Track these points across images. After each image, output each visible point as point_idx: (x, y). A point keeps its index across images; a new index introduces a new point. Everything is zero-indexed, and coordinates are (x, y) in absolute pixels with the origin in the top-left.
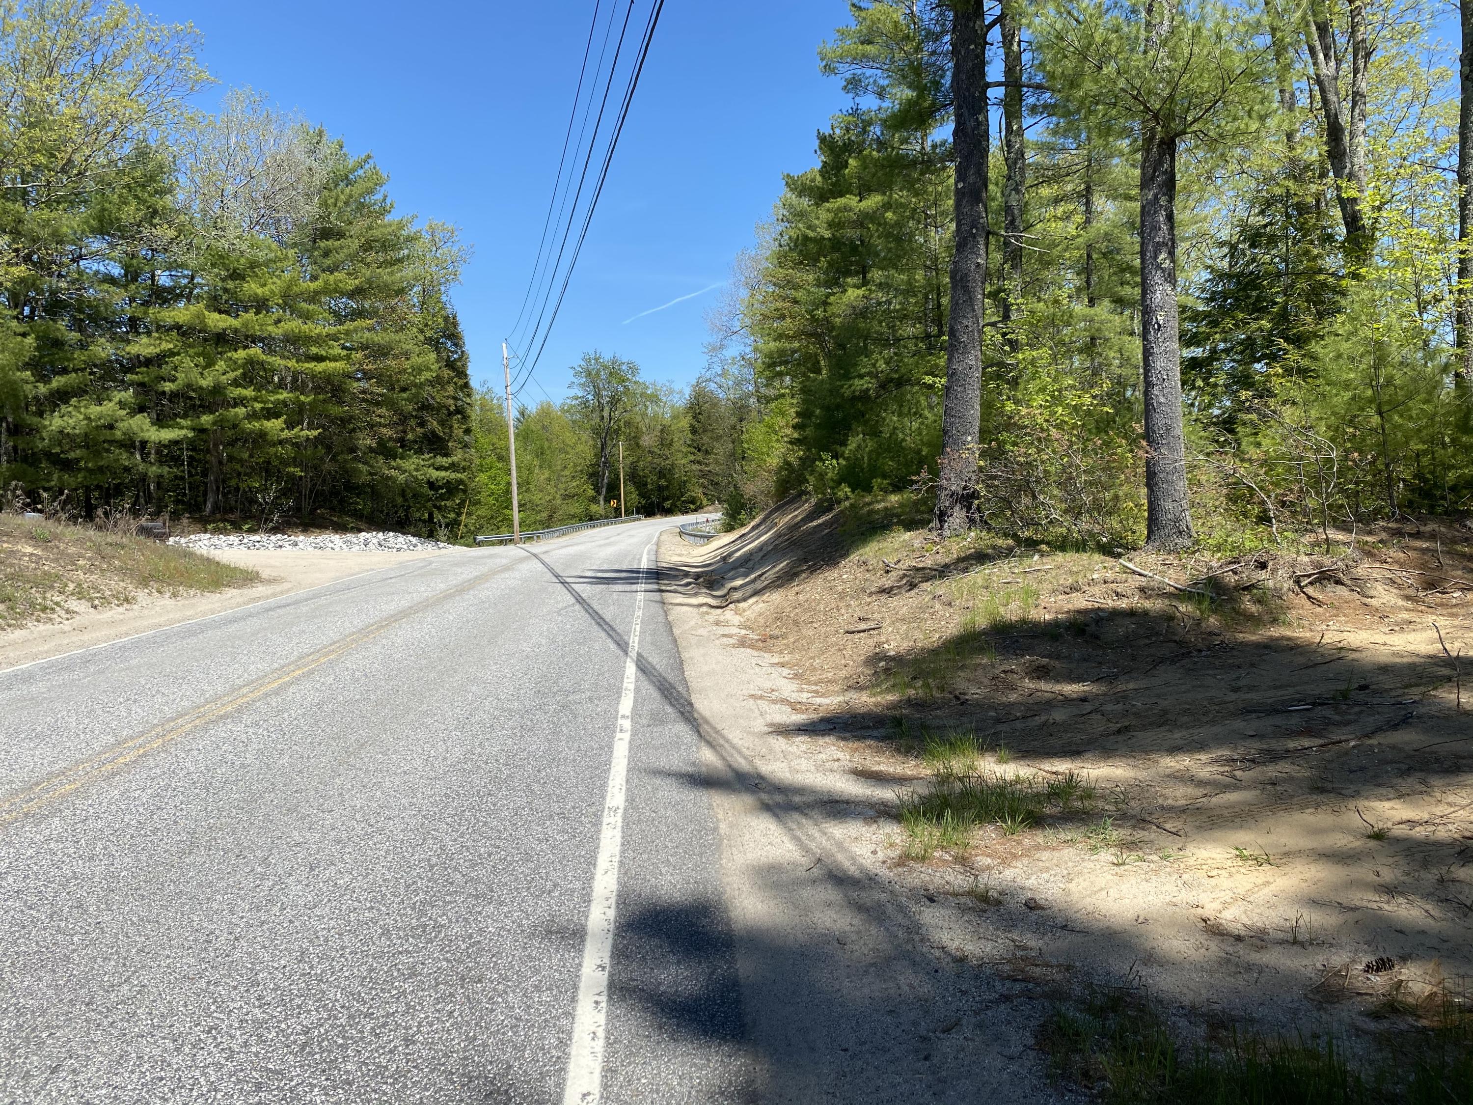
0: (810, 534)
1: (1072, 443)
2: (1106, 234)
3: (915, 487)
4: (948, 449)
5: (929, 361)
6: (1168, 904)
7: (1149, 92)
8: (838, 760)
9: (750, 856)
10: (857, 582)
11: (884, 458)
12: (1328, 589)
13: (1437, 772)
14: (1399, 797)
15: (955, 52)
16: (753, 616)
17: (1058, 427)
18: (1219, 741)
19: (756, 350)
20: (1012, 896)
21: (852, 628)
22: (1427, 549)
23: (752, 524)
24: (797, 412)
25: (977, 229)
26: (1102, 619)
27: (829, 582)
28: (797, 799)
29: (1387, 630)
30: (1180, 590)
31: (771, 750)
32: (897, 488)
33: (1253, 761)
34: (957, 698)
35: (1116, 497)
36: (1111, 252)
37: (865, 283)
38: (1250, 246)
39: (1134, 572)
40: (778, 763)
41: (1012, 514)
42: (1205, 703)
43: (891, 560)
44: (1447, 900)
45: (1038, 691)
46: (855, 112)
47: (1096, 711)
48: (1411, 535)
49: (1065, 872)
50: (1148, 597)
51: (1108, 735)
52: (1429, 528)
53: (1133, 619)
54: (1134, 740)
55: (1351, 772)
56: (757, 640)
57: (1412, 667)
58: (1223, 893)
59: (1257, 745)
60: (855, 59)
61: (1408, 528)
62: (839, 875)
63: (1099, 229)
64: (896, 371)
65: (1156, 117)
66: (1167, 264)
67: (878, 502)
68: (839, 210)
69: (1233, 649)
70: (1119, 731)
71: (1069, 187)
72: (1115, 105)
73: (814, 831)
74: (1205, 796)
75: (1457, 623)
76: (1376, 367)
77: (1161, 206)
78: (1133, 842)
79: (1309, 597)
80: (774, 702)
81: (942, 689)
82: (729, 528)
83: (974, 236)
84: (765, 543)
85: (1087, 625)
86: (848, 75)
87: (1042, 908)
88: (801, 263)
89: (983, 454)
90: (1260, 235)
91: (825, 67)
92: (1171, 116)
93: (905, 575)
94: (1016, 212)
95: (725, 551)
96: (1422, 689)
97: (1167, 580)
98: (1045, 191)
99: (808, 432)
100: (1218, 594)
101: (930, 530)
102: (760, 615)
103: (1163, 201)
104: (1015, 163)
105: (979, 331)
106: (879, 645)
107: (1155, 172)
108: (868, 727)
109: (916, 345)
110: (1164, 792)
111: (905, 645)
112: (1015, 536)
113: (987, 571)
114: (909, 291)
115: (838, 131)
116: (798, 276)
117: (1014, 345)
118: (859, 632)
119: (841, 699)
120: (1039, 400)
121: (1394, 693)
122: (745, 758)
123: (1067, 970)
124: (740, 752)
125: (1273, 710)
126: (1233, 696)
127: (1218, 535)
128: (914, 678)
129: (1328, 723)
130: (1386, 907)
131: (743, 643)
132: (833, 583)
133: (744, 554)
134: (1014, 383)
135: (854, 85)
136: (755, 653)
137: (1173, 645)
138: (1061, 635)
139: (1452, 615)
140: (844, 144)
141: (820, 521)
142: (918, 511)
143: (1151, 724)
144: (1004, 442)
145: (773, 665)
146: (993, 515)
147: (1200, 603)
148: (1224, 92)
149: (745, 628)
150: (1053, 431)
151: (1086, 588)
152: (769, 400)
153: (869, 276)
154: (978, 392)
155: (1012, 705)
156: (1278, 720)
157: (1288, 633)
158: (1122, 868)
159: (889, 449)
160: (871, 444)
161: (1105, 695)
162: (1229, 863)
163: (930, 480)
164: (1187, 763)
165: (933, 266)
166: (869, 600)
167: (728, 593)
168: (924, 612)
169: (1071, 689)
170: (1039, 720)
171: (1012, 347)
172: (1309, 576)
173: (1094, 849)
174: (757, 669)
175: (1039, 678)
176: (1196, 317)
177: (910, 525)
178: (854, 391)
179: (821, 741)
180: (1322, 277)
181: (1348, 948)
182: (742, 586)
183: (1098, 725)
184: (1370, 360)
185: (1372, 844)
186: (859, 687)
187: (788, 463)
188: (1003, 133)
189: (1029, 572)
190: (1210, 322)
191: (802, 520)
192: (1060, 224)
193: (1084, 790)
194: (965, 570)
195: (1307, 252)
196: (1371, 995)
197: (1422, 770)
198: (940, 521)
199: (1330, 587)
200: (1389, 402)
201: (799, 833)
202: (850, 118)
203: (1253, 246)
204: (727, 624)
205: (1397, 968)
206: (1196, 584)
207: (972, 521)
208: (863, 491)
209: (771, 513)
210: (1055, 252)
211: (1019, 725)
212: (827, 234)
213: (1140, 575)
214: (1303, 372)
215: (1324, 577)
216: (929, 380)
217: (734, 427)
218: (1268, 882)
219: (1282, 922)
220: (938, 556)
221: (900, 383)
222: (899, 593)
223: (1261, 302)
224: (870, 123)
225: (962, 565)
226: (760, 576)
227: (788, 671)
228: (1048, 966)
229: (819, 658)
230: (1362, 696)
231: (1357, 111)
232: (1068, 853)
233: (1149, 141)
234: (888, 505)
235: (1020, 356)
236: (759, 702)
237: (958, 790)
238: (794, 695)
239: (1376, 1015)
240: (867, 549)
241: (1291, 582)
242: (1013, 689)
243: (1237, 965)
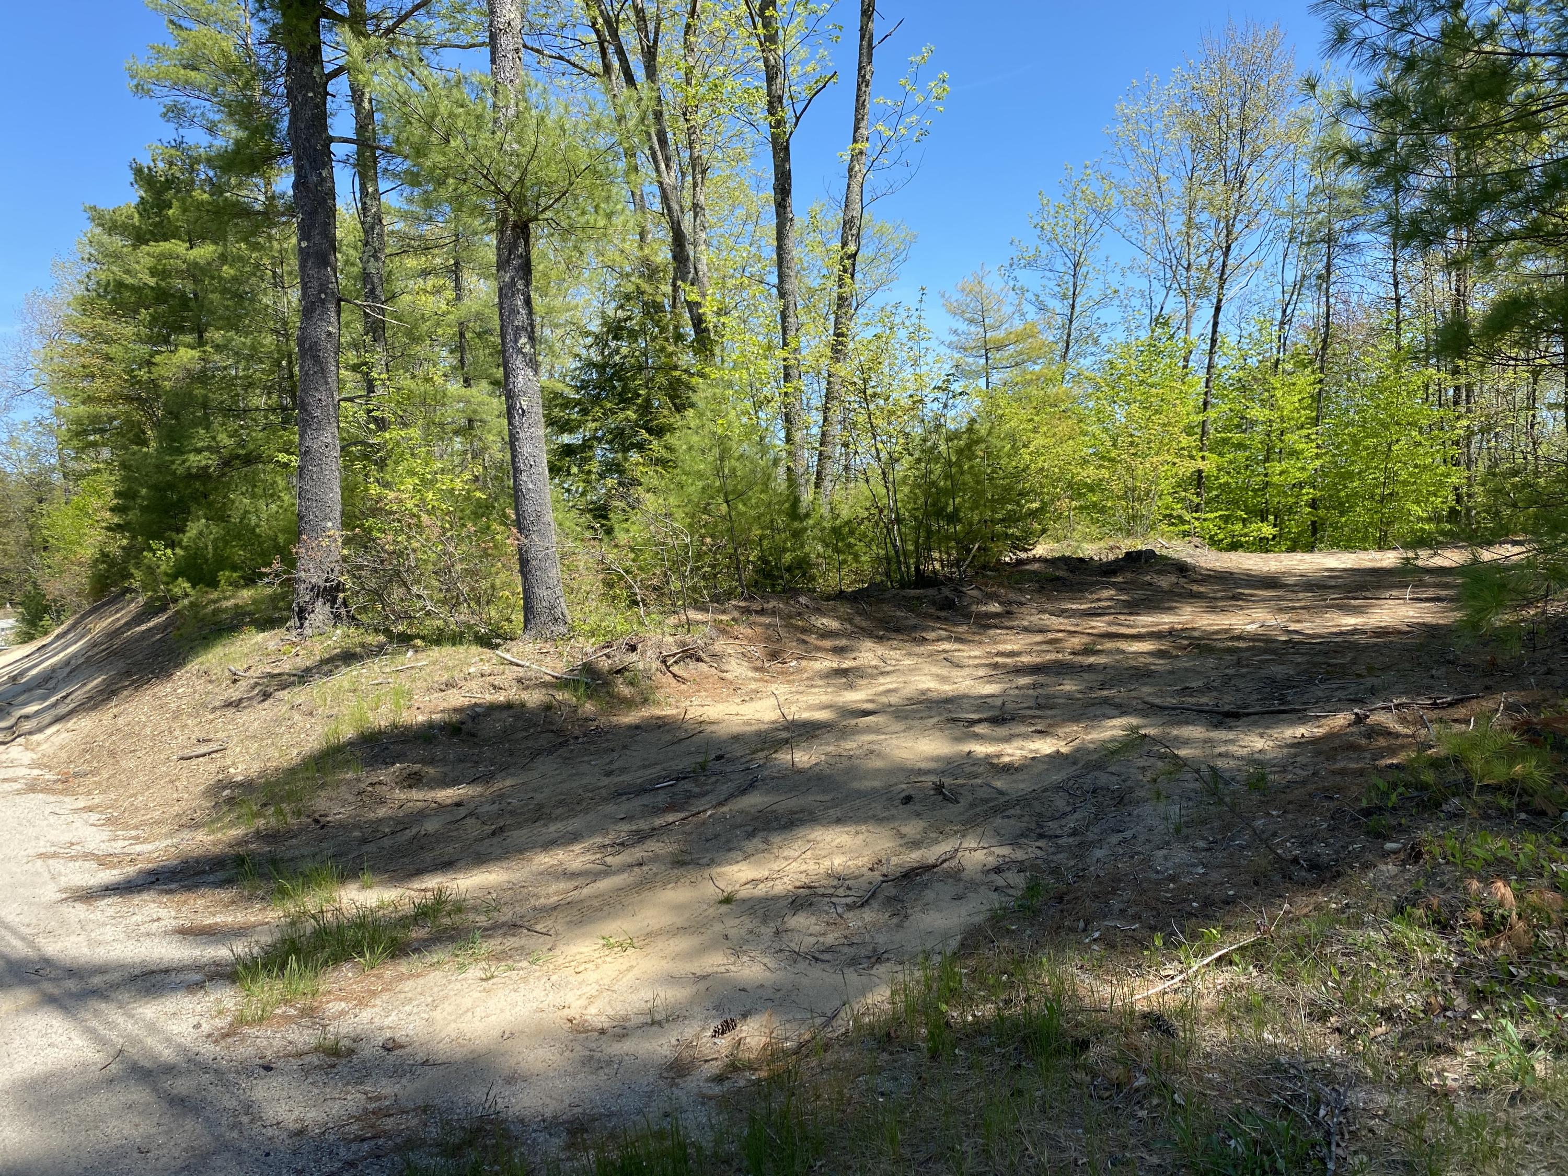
0: (137, 641)
1: (444, 530)
2: (478, 313)
3: (266, 580)
4: (304, 537)
5: (281, 437)
6: (535, 1011)
7: (499, 173)
8: (159, 919)
9: (18, 1068)
10: (197, 696)
11: (234, 547)
12: (691, 667)
13: (776, 830)
14: (746, 859)
15: (290, 95)
16: (51, 751)
17: (429, 513)
18: (592, 831)
19: (57, 414)
20: (368, 1040)
21: (187, 752)
22: (770, 625)
23: (56, 632)
24: (115, 492)
25: (326, 294)
26: (478, 715)
27: (160, 698)
28: (96, 980)
29: (738, 700)
30: (557, 678)
31: (63, 923)
32: (250, 580)
33: (622, 844)
34: (317, 821)
35: (493, 586)
36: (485, 332)
37: (201, 342)
38: (614, 338)
39: (511, 663)
40: (73, 938)
41: (383, 608)
42: (580, 791)
43: (238, 667)
44: (781, 950)
45: (409, 801)
46: (178, 145)
47: (471, 814)
48: (757, 612)
49: (430, 999)
50: (527, 688)
51: (482, 839)
52: (770, 605)
53: (511, 712)
54: (509, 840)
55: (707, 841)
56: (55, 782)
57: (759, 734)
58: (589, 988)
59: (626, 827)
60: (175, 84)
61: (755, 606)
62: (147, 1065)
63: (469, 308)
64: (243, 447)
65: (507, 198)
66: (527, 349)
67: (225, 598)
68: (162, 256)
69: (607, 732)
70: (494, 833)
71: (438, 261)
72: (465, 181)
73: (118, 1018)
74: (576, 888)
75: (793, 689)
76: (722, 459)
77: (518, 290)
78: (503, 952)
79: (675, 676)
80: (74, 858)
81: (298, 813)
82: (27, 638)
83: (323, 302)
84: (75, 656)
85: (463, 723)
86: (168, 101)
87: (402, 1047)
88: (114, 313)
89: (347, 542)
90: (622, 328)
91: (137, 86)
92: (522, 200)
93: (257, 684)
94: (376, 280)
95: (16, 669)
96: (766, 753)
97: (544, 669)
98: (411, 262)
99: (131, 516)
100: (593, 679)
101: (288, 630)
102: (62, 747)
103: (520, 285)
104: (372, 228)
105: (334, 406)
106: (223, 769)
107: (510, 254)
108: (204, 872)
109: (266, 418)
110: (536, 891)
111: (255, 768)
112: (387, 632)
113: (354, 673)
114: (253, 356)
115: (161, 165)
116: (110, 327)
117: (382, 424)
118: (198, 757)
119: (169, 842)
120: (410, 483)
121: (743, 760)
122: (23, 939)
123: (424, 1111)
124: (14, 932)
125: (641, 791)
126: (606, 781)
127: (593, 620)
128: (265, 805)
129: (690, 796)
130: (732, 968)
131: (32, 787)
132: (165, 700)
133: (45, 671)
134: (382, 464)
135: (175, 113)
136: (52, 798)
137: (551, 735)
138: (435, 737)
139: (789, 682)
140: (167, 180)
141: (151, 624)
142: (276, 608)
143: (526, 821)
144: (370, 529)
145: (75, 811)
146: (363, 609)
147: (576, 690)
148: (571, 184)
149: (39, 767)
150: (425, 518)
151: (461, 683)
152: (80, 476)
153: (207, 335)
154: (337, 473)
155: (380, 821)
156: (647, 799)
157: (658, 712)
158: (490, 982)
159: (239, 537)
160: (216, 530)
161: (481, 796)
162: (597, 955)
163: (285, 572)
164: (560, 856)
165: (282, 332)
166: (211, 717)
167: (16, 723)
168: (280, 725)
169: (447, 795)
170: (409, 833)
171: (377, 425)
172: (674, 655)
173: (462, 967)
174: (52, 819)
175: (410, 787)
176: (567, 404)
177: (267, 623)
178: (189, 468)
179: (137, 899)
180: (678, 373)
181: (700, 1017)
182: (37, 713)
183: (473, 828)
184: (716, 452)
185: (724, 908)
186: (195, 825)
187: (105, 555)
188: (358, 195)
189: (401, 671)
190: (581, 410)
191: (126, 624)
192: (431, 298)
193: (455, 902)
194: (330, 673)
195: (663, 349)
196: (716, 1059)
197: (764, 830)
198: (300, 619)
199: (692, 664)
200: (734, 491)
201: (94, 1023)
202: (173, 152)
203: (616, 338)
204: (13, 764)
205: (739, 1026)
206: (572, 670)
207: (337, 617)
208: (208, 585)
209: (83, 617)
210: (425, 327)
211: (387, 842)
212: (152, 282)
213: (518, 665)
214: (661, 462)
215: (689, 654)
216: (282, 457)
217: (31, 510)
218: (632, 967)
219: (643, 1004)
220: (298, 659)
221: (250, 459)
222: (250, 706)
223: (626, 393)
224: (198, 161)
225: (326, 668)
226: (65, 697)
227: (98, 816)
228: (404, 1112)
229: (142, 794)
230: (717, 767)
231: (698, 221)
232: (435, 977)
233: (503, 222)
234: (240, 602)
235: (387, 436)
236: (51, 862)
237: (309, 931)
238: (103, 846)
239: (719, 1079)
240: (210, 656)
241: (659, 663)
242: (382, 802)
243: (599, 1061)
